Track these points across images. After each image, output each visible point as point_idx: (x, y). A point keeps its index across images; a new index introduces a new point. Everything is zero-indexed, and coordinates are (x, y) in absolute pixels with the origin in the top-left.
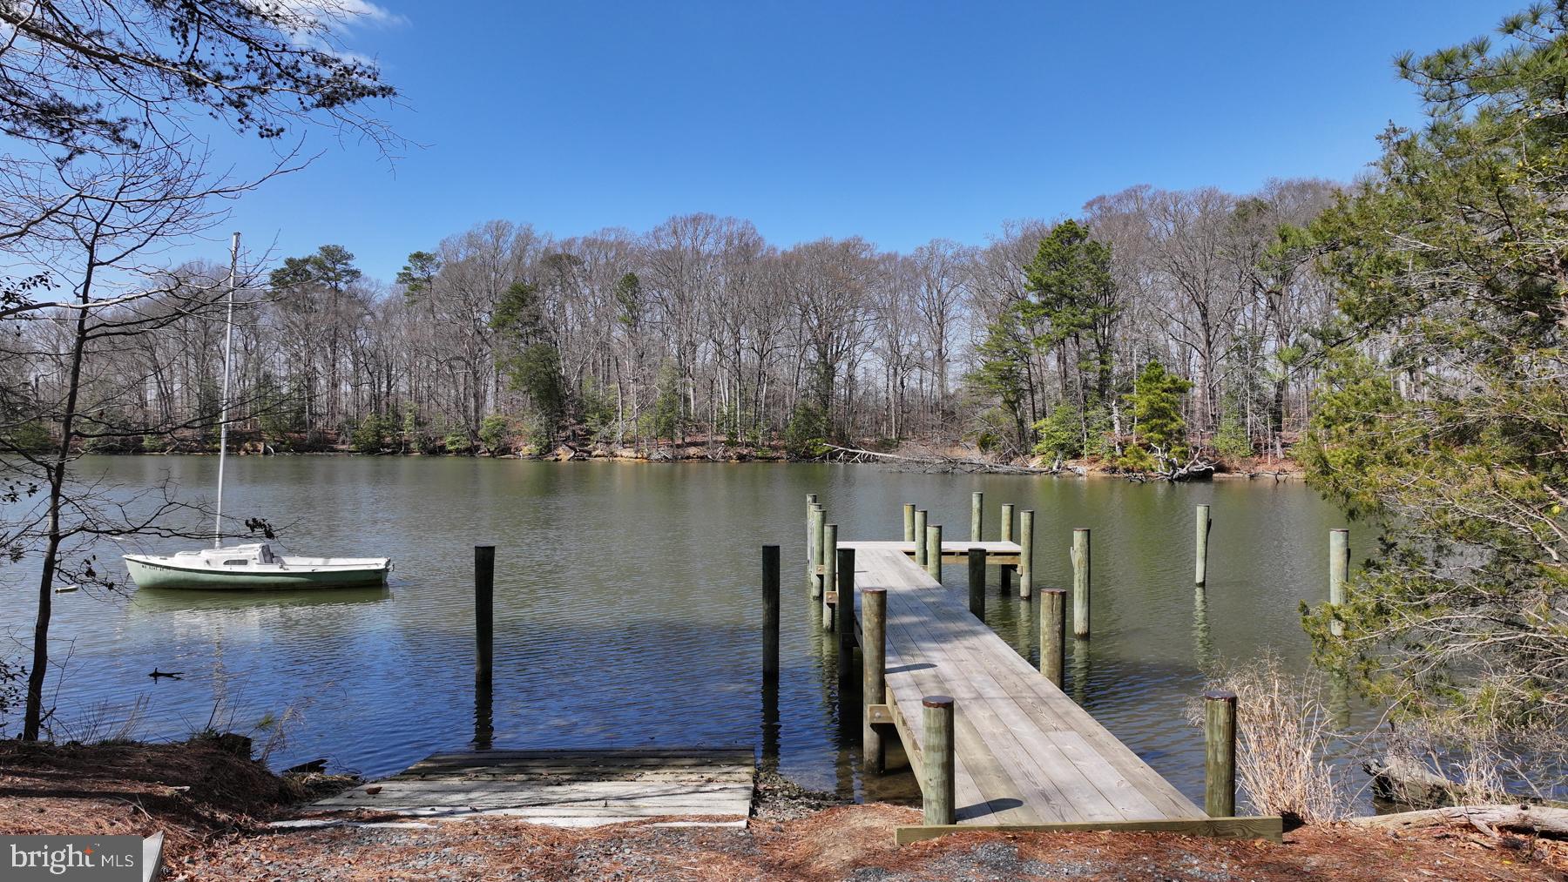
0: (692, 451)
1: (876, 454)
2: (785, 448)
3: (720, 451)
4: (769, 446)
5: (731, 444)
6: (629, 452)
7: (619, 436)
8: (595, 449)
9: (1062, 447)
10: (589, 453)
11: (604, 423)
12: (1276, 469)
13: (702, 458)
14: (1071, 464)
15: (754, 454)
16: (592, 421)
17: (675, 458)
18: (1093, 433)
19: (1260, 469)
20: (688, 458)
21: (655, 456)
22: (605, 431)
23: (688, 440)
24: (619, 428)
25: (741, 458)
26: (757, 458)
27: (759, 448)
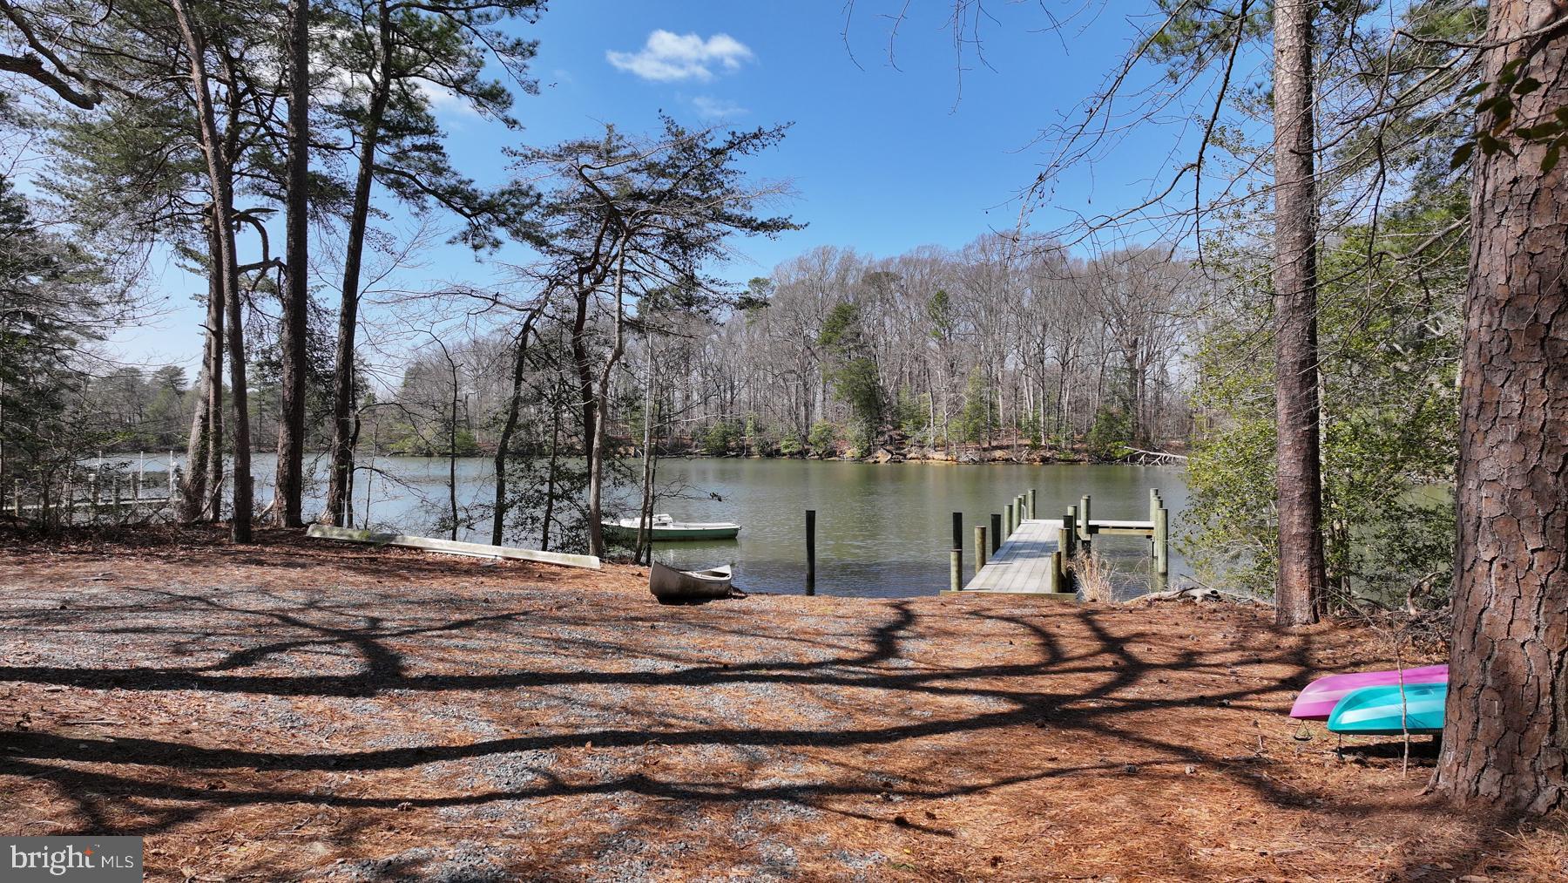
0: (998, 454)
1: (1176, 456)
3: (1024, 454)
4: (1073, 449)
5: (1034, 447)
6: (940, 455)
7: (931, 440)
8: (910, 452)
10: (905, 456)
11: (918, 429)
13: (1007, 460)
15: (1057, 456)
16: (907, 427)
17: (982, 460)
20: (994, 460)
21: (963, 458)
22: (918, 435)
23: (994, 443)
24: (931, 434)
25: (1045, 460)
26: (1059, 460)
27: (1061, 451)
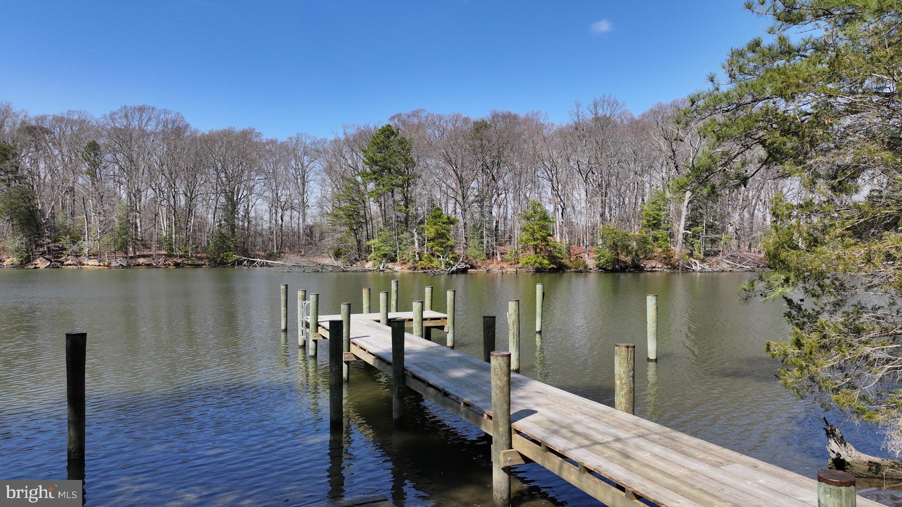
0: (141, 260)
1: (268, 261)
2: (208, 258)
3: (161, 260)
4: (196, 257)
5: (170, 256)
6: (93, 262)
7: (86, 251)
8: (67, 260)
9: (385, 255)
10: (62, 263)
11: (74, 243)
13: (148, 265)
14: (390, 265)
15: (186, 262)
16: (65, 241)
17: (129, 266)
18: (403, 248)
19: (491, 266)
20: (138, 265)
21: (114, 264)
22: (75, 248)
23: (138, 253)
24: (86, 245)
25: (177, 265)
26: (188, 265)
27: (188, 259)
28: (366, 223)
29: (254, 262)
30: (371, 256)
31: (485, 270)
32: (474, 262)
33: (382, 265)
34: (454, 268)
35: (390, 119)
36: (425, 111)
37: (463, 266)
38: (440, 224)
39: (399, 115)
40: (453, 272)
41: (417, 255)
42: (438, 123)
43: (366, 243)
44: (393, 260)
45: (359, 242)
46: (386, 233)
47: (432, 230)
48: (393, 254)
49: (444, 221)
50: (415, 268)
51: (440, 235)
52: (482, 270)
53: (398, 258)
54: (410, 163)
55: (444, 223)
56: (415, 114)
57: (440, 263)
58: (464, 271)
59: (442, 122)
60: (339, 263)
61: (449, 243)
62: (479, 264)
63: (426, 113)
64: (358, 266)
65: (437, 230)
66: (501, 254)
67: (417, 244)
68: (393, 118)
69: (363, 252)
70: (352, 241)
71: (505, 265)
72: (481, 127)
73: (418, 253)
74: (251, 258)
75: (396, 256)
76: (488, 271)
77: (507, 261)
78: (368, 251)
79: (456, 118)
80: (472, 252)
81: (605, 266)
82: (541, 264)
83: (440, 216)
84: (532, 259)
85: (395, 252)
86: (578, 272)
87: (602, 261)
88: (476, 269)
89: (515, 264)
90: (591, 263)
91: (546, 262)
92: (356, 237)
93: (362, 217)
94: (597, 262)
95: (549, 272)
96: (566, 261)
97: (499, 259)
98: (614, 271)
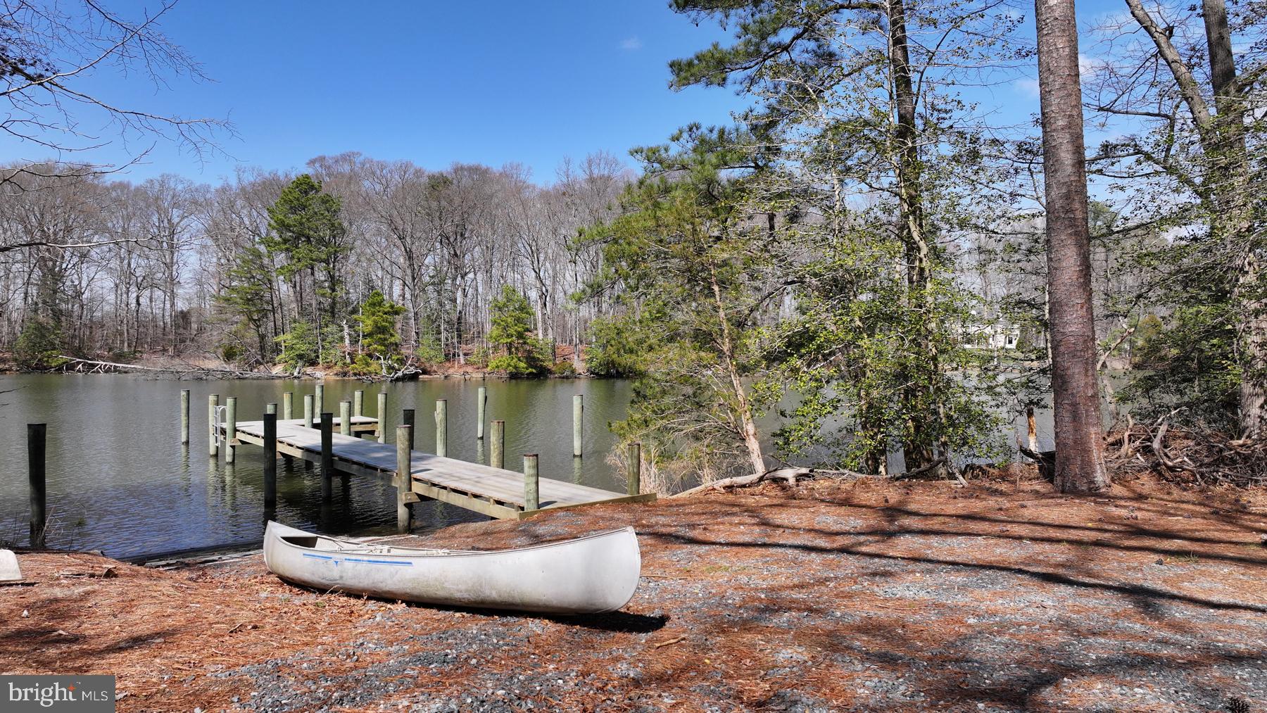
1: (117, 365)
2: (16, 360)
9: (301, 357)
12: (462, 371)
14: (309, 370)
18: (327, 346)
19: (451, 371)
28: (273, 311)
29: (93, 366)
30: (280, 357)
31: (443, 377)
32: (428, 365)
33: (297, 370)
34: (400, 374)
35: (308, 164)
36: (361, 155)
37: (412, 370)
38: (381, 314)
39: (322, 159)
40: (398, 379)
41: (347, 357)
42: (378, 172)
43: (271, 340)
44: (313, 363)
45: (262, 337)
46: (303, 325)
47: (369, 322)
48: (313, 355)
49: (386, 310)
50: (345, 374)
51: (380, 329)
52: (439, 376)
53: (320, 360)
54: (337, 230)
55: (385, 313)
56: (346, 158)
57: (380, 367)
58: (414, 377)
59: (384, 171)
60: (230, 367)
61: (392, 340)
62: (435, 368)
63: (362, 158)
64: (260, 371)
65: (375, 322)
66: (465, 355)
67: (347, 341)
68: (312, 162)
69: (268, 352)
70: (251, 335)
71: (469, 369)
72: (438, 184)
73: (349, 354)
74: (89, 359)
75: (318, 357)
76: (446, 377)
77: (472, 364)
78: (277, 349)
79: (405, 168)
80: (424, 352)
81: (597, 371)
82: (516, 367)
83: (380, 304)
84: (504, 362)
85: (316, 351)
86: (563, 378)
87: (594, 364)
88: (431, 375)
89: (483, 368)
90: (579, 366)
91: (522, 365)
92: (258, 331)
93: (267, 303)
94: (588, 366)
95: (528, 378)
96: (549, 365)
97: (462, 361)
98: (608, 376)
